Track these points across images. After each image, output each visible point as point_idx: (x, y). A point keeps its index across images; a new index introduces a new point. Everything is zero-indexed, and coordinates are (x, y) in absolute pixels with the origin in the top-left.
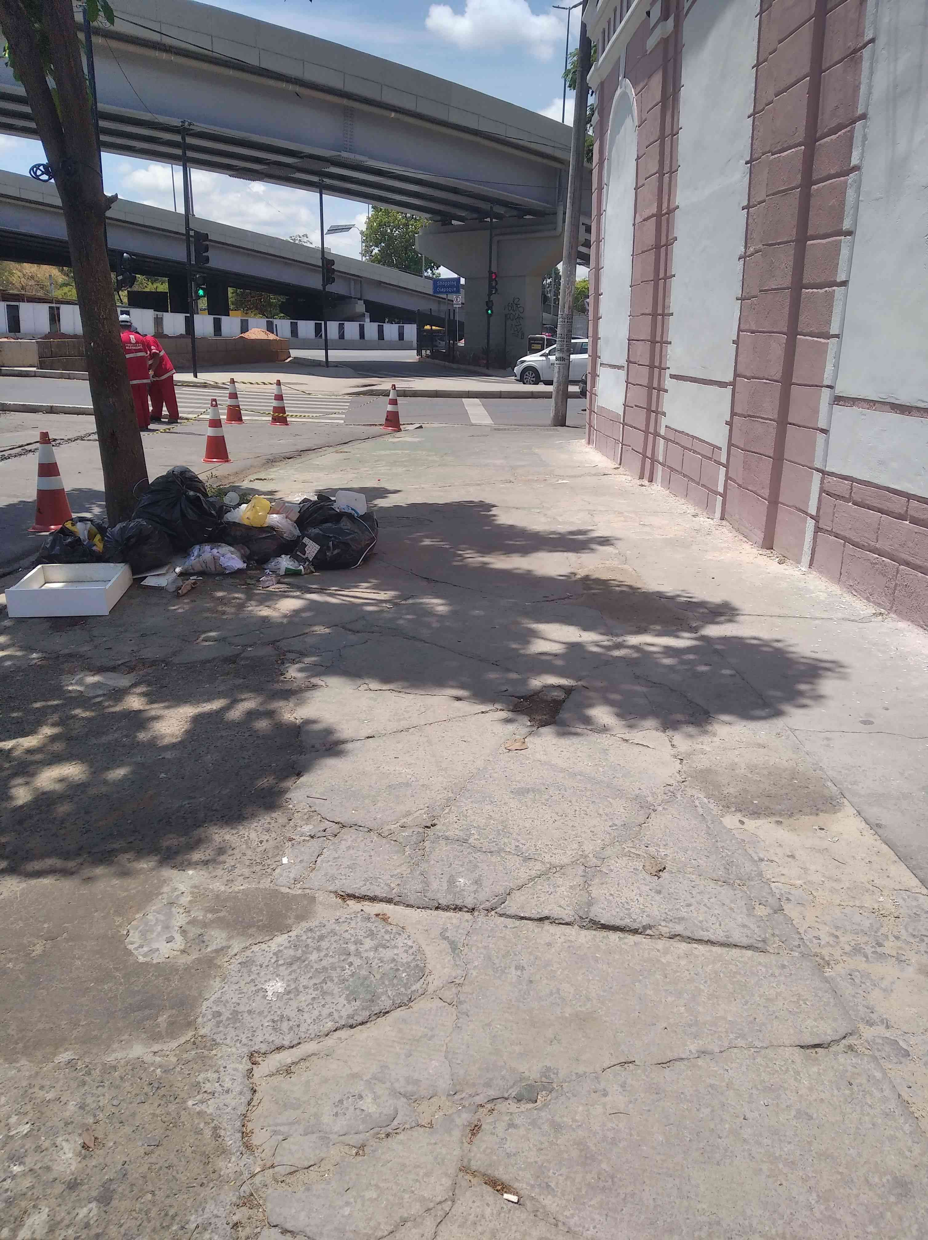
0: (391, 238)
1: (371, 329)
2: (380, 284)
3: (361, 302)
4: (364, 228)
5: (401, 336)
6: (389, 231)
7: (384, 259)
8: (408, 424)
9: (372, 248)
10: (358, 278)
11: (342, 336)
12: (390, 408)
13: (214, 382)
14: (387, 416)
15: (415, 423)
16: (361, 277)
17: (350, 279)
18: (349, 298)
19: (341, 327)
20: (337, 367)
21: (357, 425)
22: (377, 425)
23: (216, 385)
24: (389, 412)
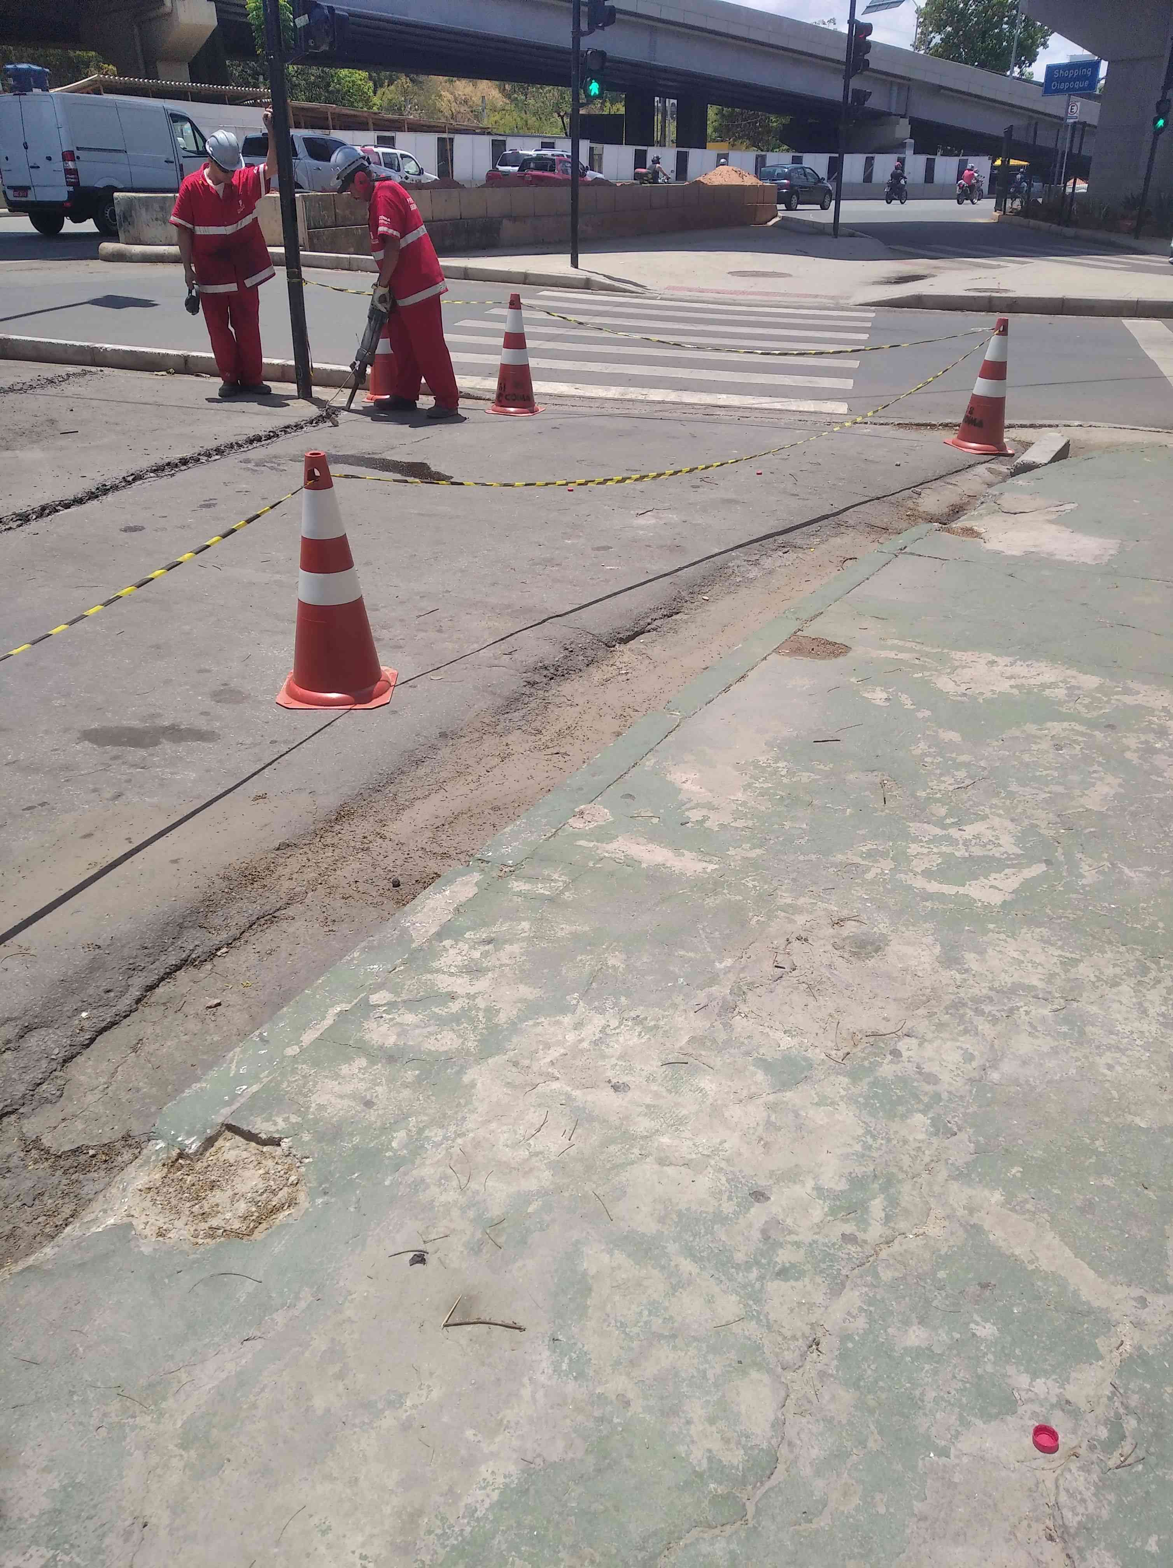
0: (963, 16)
1: (915, 164)
2: (938, 90)
3: (905, 122)
6: (961, 5)
7: (948, 51)
8: (1022, 426)
9: (932, 35)
10: (905, 82)
11: (868, 178)
12: (981, 387)
13: (605, 276)
14: (971, 411)
15: (1041, 426)
16: (910, 79)
17: (892, 83)
18: (890, 114)
19: (869, 163)
20: (852, 235)
21: (882, 424)
22: (935, 425)
23: (608, 282)
24: (977, 400)
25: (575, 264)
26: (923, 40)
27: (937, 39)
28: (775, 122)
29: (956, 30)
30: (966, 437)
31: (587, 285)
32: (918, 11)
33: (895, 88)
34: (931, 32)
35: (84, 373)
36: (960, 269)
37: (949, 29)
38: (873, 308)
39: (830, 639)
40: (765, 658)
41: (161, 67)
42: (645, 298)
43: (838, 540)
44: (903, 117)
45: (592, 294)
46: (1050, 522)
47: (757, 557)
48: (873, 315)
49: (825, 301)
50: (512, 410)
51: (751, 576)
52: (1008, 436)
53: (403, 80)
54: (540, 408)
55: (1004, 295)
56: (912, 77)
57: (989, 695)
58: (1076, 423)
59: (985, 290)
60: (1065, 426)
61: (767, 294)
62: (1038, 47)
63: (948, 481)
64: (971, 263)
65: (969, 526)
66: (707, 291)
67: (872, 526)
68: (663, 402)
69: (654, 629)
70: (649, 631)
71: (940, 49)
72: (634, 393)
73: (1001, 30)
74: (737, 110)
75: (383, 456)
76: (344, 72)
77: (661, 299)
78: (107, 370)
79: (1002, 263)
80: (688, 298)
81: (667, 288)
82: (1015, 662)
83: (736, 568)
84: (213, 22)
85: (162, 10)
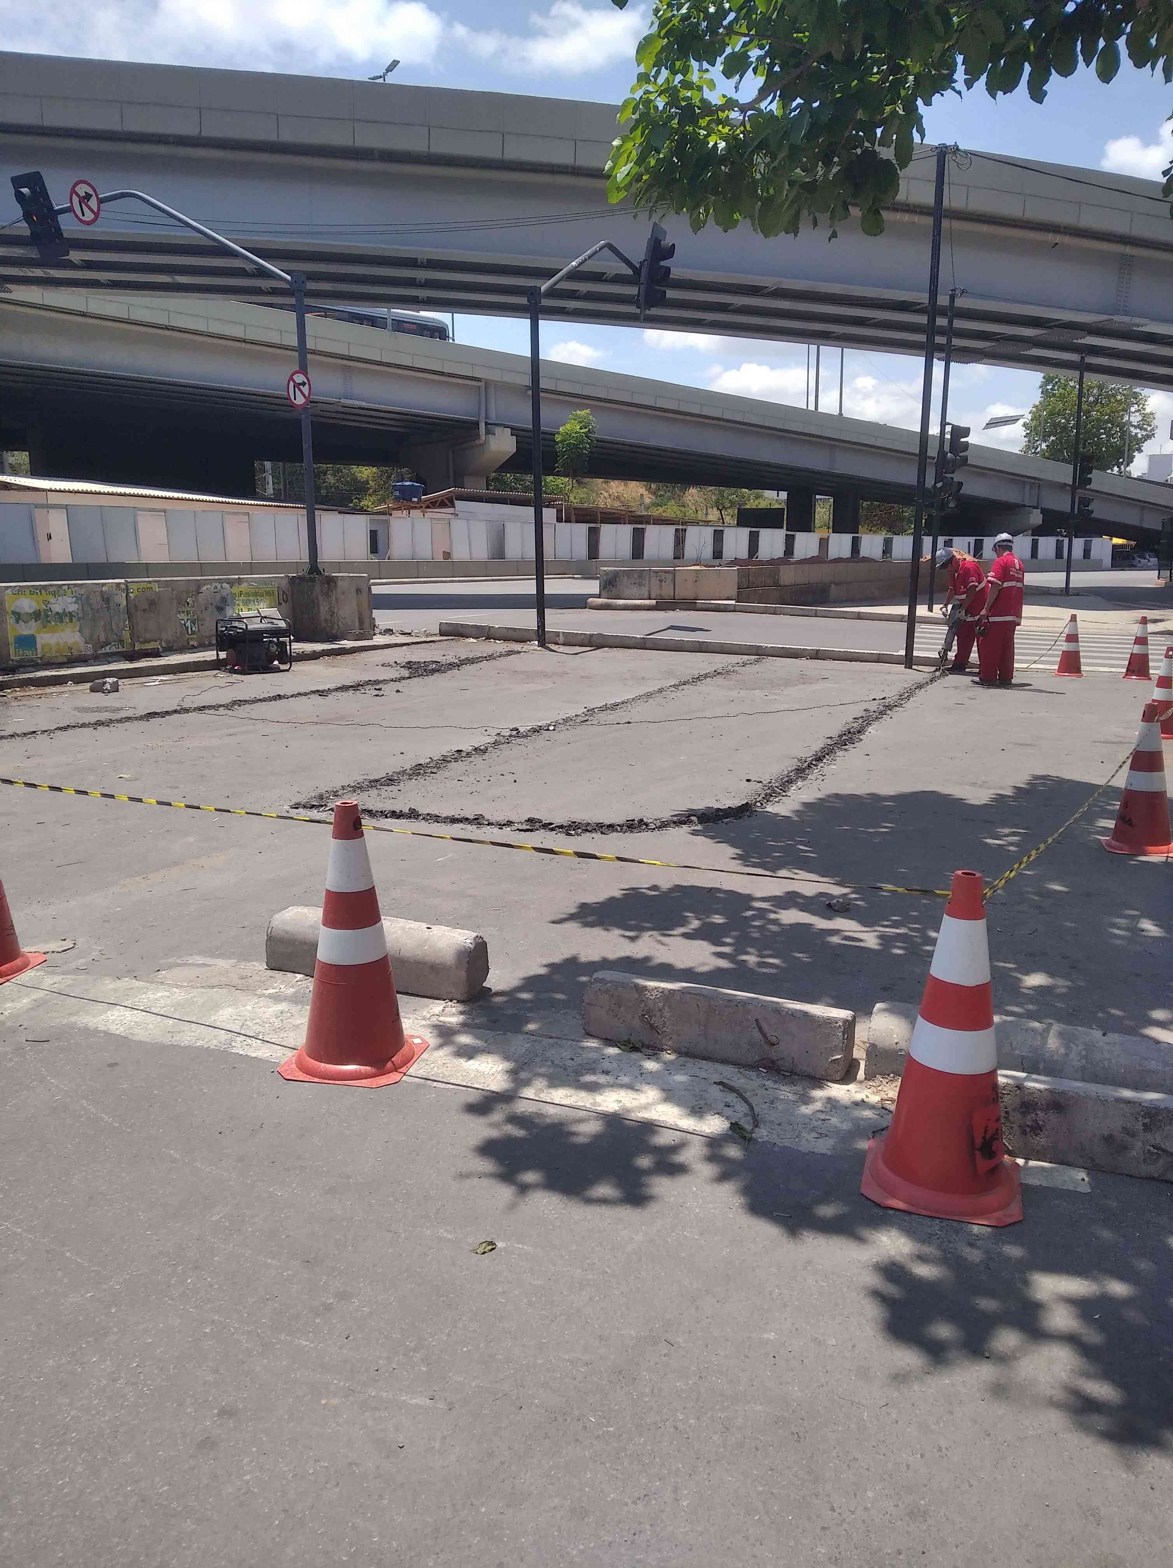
2: (1064, 487)
3: (1038, 512)
4: (1029, 420)
6: (1063, 420)
10: (1036, 481)
16: (1038, 479)
17: (1025, 482)
27: (1042, 445)
28: (908, 512)
32: (1027, 427)
33: (1028, 487)
34: (1038, 441)
37: (1052, 438)
41: (467, 480)
44: (1034, 507)
56: (1041, 477)
71: (1047, 454)
73: (1100, 439)
84: (513, 449)
85: (477, 442)
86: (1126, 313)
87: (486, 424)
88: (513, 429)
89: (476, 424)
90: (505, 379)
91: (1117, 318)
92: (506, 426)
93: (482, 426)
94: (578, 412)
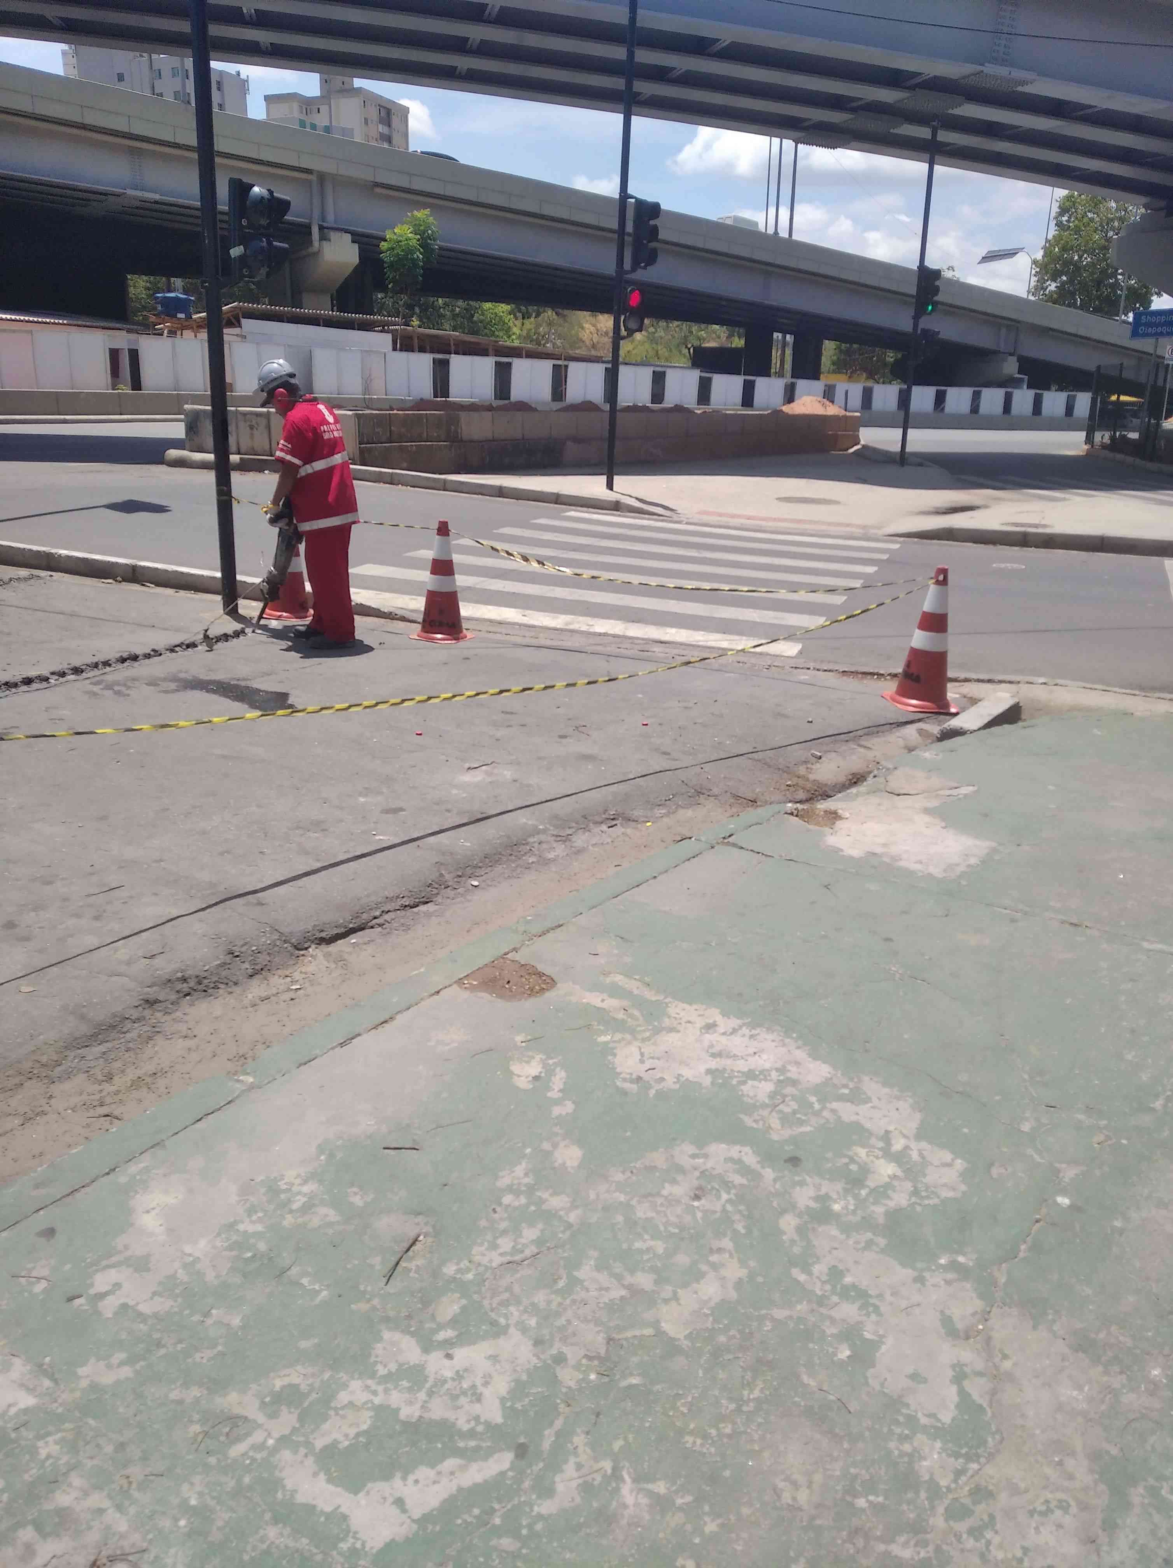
0: (1078, 267)
1: (1023, 398)
2: (1047, 331)
3: (1013, 359)
4: (1039, 255)
5: (1069, 409)
6: (1076, 258)
7: (1063, 297)
8: (979, 681)
9: (1048, 283)
10: (1013, 323)
11: (975, 409)
12: (920, 639)
13: (637, 499)
14: (908, 665)
15: (1001, 682)
16: (1019, 322)
17: (1000, 324)
18: (995, 352)
19: (976, 396)
20: (920, 465)
21: (825, 671)
22: (883, 675)
23: (638, 504)
24: (915, 653)
25: (610, 486)
26: (1040, 287)
27: (1052, 286)
28: (891, 357)
29: (1071, 281)
30: (904, 692)
31: (616, 507)
32: (1035, 262)
33: (1004, 331)
34: (1047, 280)
35: (32, 577)
36: (1019, 501)
37: (1064, 278)
38: (902, 539)
39: (540, 968)
40: (438, 992)
41: (306, 298)
42: (671, 522)
43: (689, 813)
44: (1011, 354)
45: (619, 516)
46: (927, 811)
47: (569, 832)
48: (897, 546)
49: (854, 530)
50: (439, 636)
51: (551, 855)
52: (953, 693)
53: (549, 313)
54: (469, 635)
55: (1040, 530)
56: (1020, 319)
57: (670, 1082)
58: (1042, 680)
59: (1022, 525)
60: (1027, 683)
61: (799, 521)
62: (1152, 295)
63: (863, 743)
64: (1034, 496)
65: (833, 808)
66: (739, 516)
67: (737, 797)
68: (605, 634)
69: (380, 925)
70: (372, 927)
71: (1056, 296)
72: (582, 623)
73: (1117, 280)
74: (855, 346)
75: (249, 684)
76: (487, 305)
77: (686, 523)
78: (57, 575)
79: (1067, 496)
80: (717, 523)
81: (699, 513)
82: (740, 1027)
83: (536, 845)
84: (356, 260)
85: (310, 250)
86: (1004, 62)
87: (321, 228)
88: (353, 234)
89: (308, 228)
90: (342, 172)
91: (990, 69)
92: (347, 231)
93: (315, 230)
94: (416, 213)
